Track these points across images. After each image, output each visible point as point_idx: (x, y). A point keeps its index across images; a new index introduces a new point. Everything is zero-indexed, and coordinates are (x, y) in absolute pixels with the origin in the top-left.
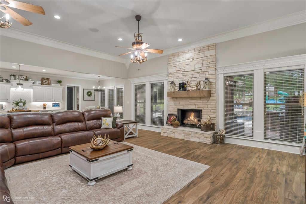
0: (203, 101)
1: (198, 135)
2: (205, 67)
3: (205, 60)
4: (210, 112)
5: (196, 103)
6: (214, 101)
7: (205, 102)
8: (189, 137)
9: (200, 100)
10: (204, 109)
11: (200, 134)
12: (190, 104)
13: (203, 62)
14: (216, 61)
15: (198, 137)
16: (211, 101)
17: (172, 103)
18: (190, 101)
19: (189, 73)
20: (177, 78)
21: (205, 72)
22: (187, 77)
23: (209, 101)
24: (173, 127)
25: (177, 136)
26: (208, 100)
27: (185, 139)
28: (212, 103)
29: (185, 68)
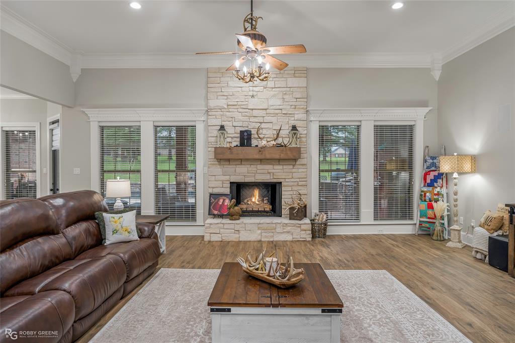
0: (285, 167)
1: (289, 228)
2: (288, 105)
3: (287, 93)
4: (298, 185)
5: (270, 171)
6: (304, 167)
7: (288, 168)
8: (272, 234)
9: (279, 164)
10: (287, 180)
11: (294, 225)
12: (258, 171)
13: (284, 97)
14: (307, 98)
15: (288, 232)
16: (299, 167)
17: (218, 170)
18: (260, 167)
19: (255, 113)
20: (231, 119)
21: (288, 115)
22: (252, 119)
23: (296, 167)
24: (230, 220)
25: (244, 236)
26: (294, 166)
27: (263, 240)
28: (300, 170)
29: (247, 103)
